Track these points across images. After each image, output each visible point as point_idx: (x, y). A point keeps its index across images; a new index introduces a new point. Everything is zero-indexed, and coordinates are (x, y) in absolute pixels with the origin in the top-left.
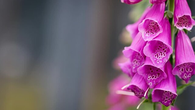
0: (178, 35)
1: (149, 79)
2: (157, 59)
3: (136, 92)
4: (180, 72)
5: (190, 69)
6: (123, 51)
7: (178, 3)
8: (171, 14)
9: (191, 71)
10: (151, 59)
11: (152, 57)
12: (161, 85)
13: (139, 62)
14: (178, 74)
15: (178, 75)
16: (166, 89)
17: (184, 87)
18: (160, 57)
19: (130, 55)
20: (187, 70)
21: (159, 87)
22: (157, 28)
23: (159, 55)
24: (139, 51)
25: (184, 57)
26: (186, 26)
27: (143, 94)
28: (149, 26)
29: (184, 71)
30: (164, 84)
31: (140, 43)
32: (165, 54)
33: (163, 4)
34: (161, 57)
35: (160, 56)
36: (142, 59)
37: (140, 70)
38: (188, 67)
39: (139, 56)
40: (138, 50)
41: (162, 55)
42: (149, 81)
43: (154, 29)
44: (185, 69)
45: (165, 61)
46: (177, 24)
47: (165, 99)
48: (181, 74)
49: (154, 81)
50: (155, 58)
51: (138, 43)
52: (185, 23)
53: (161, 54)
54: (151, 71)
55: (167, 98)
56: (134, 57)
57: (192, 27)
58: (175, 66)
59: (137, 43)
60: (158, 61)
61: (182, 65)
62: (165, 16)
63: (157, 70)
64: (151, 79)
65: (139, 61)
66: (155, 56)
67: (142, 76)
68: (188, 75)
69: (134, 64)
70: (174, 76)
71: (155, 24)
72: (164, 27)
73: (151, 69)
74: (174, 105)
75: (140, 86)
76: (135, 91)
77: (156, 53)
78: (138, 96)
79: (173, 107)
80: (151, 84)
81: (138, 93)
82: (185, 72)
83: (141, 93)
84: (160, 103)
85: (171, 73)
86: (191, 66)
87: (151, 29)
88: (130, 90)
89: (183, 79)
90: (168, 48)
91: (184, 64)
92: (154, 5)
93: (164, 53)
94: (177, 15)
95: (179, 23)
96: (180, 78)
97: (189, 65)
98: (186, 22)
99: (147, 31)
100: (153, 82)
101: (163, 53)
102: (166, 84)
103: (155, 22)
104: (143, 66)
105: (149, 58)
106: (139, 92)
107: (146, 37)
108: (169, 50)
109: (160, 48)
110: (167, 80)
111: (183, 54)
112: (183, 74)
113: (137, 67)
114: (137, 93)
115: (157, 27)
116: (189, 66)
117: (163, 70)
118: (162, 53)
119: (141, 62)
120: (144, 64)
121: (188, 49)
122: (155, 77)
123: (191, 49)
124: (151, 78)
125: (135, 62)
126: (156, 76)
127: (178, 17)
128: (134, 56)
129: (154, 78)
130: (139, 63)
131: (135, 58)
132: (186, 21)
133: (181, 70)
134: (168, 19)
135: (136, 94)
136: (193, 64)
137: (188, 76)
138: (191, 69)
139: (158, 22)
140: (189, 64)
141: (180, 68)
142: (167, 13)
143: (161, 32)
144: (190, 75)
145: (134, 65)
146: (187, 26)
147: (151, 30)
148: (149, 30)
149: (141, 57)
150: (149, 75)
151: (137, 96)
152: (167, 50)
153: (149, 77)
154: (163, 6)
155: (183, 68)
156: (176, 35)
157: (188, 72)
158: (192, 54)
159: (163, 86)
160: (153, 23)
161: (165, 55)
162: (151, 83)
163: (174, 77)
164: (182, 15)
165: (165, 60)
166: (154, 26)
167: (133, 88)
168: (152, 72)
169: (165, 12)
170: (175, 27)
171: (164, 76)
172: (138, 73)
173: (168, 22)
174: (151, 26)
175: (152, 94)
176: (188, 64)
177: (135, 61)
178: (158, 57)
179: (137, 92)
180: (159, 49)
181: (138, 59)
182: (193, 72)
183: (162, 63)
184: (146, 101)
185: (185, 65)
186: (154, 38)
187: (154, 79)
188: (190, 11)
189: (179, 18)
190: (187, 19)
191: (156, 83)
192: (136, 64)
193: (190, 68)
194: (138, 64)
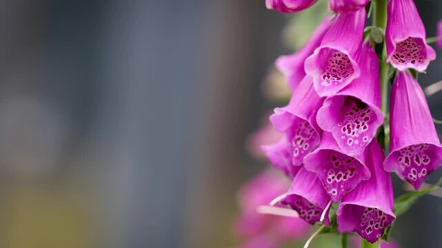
0: (396, 81)
1: (330, 180)
2: (347, 137)
3: (302, 211)
4: (401, 166)
5: (425, 157)
6: (272, 117)
7: (394, 10)
8: (380, 33)
9: (426, 164)
10: (335, 138)
11: (337, 132)
12: (358, 195)
13: (307, 141)
14: (397, 169)
15: (397, 172)
16: (369, 204)
17: (412, 199)
18: (354, 133)
19: (287, 125)
20: (418, 160)
21: (353, 200)
22: (348, 67)
23: (353, 128)
24: (308, 117)
25: (409, 131)
26: (413, 62)
27: (317, 215)
28: (330, 63)
29: (410, 162)
30: (364, 193)
31: (309, 98)
32: (366, 124)
33: (361, 11)
34: (357, 132)
35: (356, 129)
36: (315, 134)
37: (310, 161)
38: (419, 153)
39: (306, 129)
40: (305, 114)
41: (358, 127)
42: (330, 185)
43: (342, 69)
44: (412, 159)
45: (365, 141)
46: (394, 56)
47: (367, 225)
48: (403, 169)
49: (342, 186)
50: (344, 135)
51: (305, 100)
52: (412, 55)
53: (356, 125)
54: (334, 162)
55: (371, 224)
56: (297, 130)
57: (427, 63)
58: (390, 150)
59: (303, 99)
60: (350, 141)
61: (405, 149)
62: (367, 39)
63: (349, 161)
64: (335, 181)
65: (307, 139)
66: (344, 130)
67: (315, 174)
68: (419, 171)
69: (297, 146)
70: (387, 173)
71: (343, 58)
72: (362, 64)
73: (334, 158)
74: (388, 237)
75: (311, 197)
76: (300, 207)
77: (347, 122)
78: (307, 220)
79: (387, 243)
80: (334, 192)
81: (306, 213)
82: (413, 165)
83: (313, 212)
84: (356, 233)
85: (382, 167)
86: (425, 152)
87: (335, 68)
88: (289, 206)
89: (409, 181)
90: (374, 112)
91: (411, 147)
92: (339, 15)
93: (363, 124)
94: (394, 37)
95: (398, 55)
96: (402, 178)
97: (421, 149)
98: (414, 53)
99: (326, 74)
100: (339, 189)
101: (361, 124)
102: (370, 191)
103: (343, 54)
104: (316, 151)
105: (330, 134)
106: (308, 209)
107: (322, 88)
108: (374, 118)
109: (355, 112)
110: (372, 182)
111: (408, 123)
112: (407, 170)
113: (303, 152)
114: (304, 213)
115: (346, 64)
116: (422, 151)
117: (362, 162)
118: (358, 123)
119: (311, 141)
120: (318, 146)
121: (420, 114)
122: (345, 177)
123: (425, 112)
124: (336, 178)
125: (299, 142)
126: (347, 174)
127: (397, 40)
128: (297, 128)
129: (342, 178)
130: (307, 144)
131: (298, 134)
132: (414, 51)
133: (404, 160)
134: (374, 46)
135: (303, 215)
136: (431, 147)
137: (420, 175)
138: (427, 158)
139: (350, 54)
140: (423, 147)
141: (402, 156)
142: (370, 30)
143: (356, 75)
144: (424, 172)
145: (297, 149)
146: (416, 62)
147: (334, 71)
148: (330, 71)
149: (313, 130)
150: (330, 172)
151: (304, 218)
152: (372, 117)
153: (330, 177)
154: (360, 16)
155: (409, 157)
156: (392, 80)
157: (419, 165)
158: (430, 125)
159: (363, 196)
160: (339, 55)
161: (365, 128)
162: (335, 190)
163: (387, 176)
164: (403, 36)
165: (366, 139)
166: (340, 61)
167: (295, 202)
168: (337, 164)
169: (366, 30)
170: (390, 63)
171: (363, 175)
172: (306, 166)
173: (373, 53)
174: (333, 62)
175: (338, 214)
176: (420, 147)
177: (299, 139)
178: (349, 132)
179: (305, 211)
180: (352, 114)
181: (304, 135)
182: (430, 164)
183: (359, 145)
184: (326, 231)
185: (413, 148)
186: (341, 91)
187: (342, 181)
188: (423, 28)
189: (398, 44)
190: (415, 46)
191: (347, 190)
192: (301, 147)
193: (424, 155)
194: (306, 146)
